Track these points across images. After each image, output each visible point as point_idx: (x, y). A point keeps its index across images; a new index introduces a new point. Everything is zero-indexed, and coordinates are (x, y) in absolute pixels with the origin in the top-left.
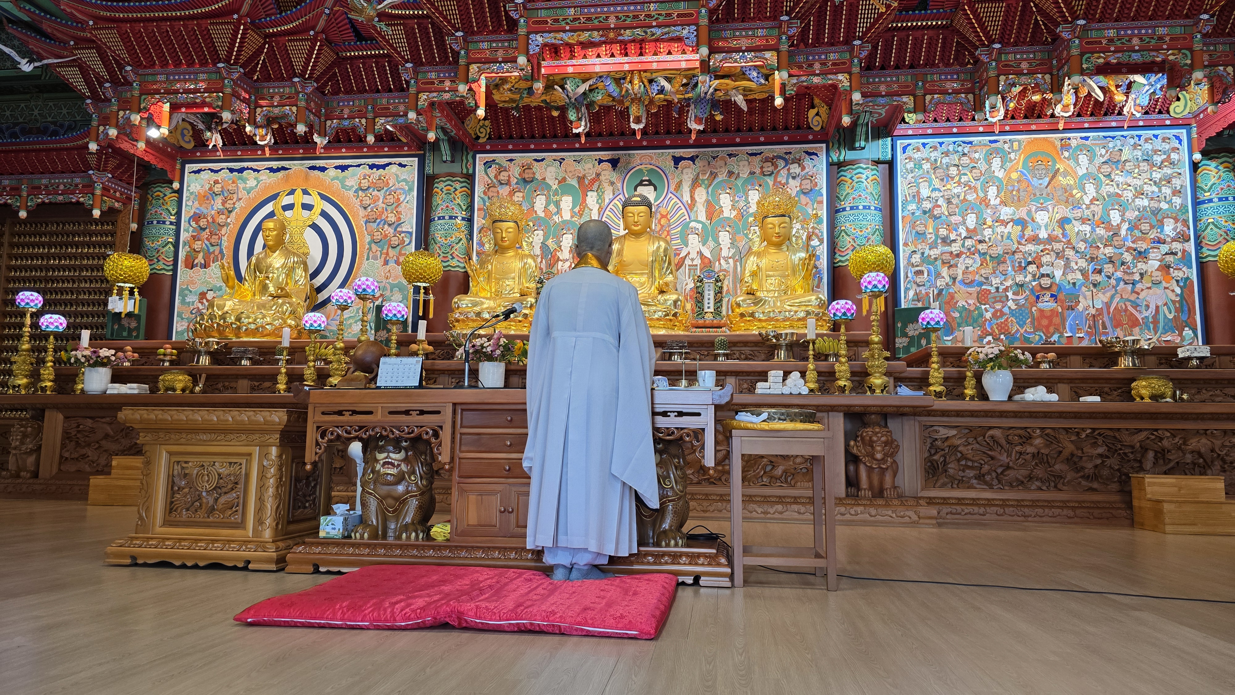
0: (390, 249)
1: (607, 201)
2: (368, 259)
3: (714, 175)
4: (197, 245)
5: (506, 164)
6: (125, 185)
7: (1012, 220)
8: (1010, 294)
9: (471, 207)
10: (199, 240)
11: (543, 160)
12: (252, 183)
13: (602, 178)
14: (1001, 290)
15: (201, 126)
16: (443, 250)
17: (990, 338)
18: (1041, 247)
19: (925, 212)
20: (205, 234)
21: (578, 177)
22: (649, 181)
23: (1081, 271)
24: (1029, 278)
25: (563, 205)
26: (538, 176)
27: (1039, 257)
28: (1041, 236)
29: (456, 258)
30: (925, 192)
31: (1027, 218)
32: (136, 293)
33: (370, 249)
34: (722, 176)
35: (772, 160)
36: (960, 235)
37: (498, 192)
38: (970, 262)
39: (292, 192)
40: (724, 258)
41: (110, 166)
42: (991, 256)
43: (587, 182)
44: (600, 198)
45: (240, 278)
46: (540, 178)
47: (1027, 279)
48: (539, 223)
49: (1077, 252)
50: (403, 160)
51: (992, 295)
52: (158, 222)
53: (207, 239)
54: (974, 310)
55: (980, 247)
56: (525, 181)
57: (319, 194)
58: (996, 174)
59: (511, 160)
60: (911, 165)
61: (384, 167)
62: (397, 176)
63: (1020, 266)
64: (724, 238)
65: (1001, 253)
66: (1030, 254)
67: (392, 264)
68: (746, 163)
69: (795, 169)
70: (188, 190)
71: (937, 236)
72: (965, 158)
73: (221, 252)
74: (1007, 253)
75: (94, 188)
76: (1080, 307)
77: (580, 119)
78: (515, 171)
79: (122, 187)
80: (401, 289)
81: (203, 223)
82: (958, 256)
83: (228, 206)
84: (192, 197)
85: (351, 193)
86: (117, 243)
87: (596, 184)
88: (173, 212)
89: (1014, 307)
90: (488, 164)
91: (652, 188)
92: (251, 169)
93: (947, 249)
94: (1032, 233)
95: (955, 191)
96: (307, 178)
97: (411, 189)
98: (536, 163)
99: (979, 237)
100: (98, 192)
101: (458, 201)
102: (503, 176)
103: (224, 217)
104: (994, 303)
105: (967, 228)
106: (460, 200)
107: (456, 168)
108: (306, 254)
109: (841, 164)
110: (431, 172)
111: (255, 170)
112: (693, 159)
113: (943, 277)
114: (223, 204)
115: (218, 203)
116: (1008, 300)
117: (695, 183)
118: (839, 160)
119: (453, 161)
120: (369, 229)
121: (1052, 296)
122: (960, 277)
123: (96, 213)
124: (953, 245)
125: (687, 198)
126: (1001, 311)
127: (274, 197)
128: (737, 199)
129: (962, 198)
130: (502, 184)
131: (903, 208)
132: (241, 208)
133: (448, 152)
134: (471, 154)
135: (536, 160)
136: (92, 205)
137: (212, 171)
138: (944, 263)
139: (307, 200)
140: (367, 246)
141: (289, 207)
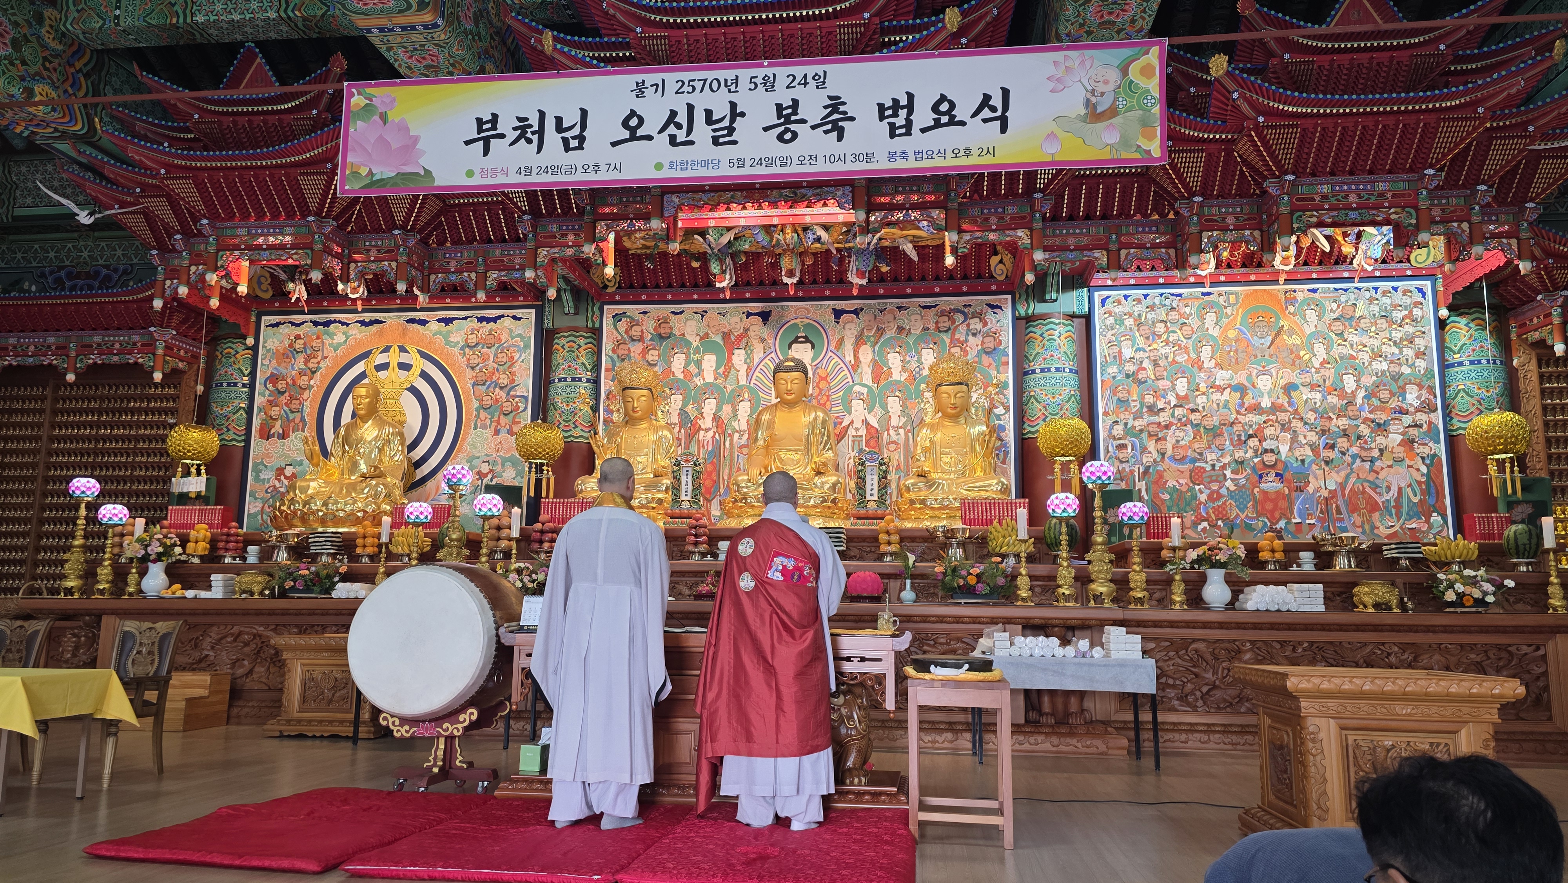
0: (502, 417)
1: (756, 360)
2: (475, 428)
3: (881, 331)
4: (275, 412)
5: (638, 317)
6: (191, 342)
7: (1230, 386)
8: (1228, 473)
9: (597, 367)
10: (276, 406)
11: (681, 313)
12: (339, 338)
13: (751, 333)
14: (1217, 468)
15: (283, 276)
16: (564, 417)
17: (1205, 524)
18: (1264, 418)
19: (1128, 376)
20: (284, 399)
21: (723, 333)
22: (805, 337)
23: (1311, 446)
24: (1250, 453)
25: (705, 365)
26: (676, 332)
27: (1261, 429)
28: (1263, 405)
29: (580, 427)
30: (1127, 353)
31: (1247, 384)
32: (203, 471)
33: (478, 416)
34: (890, 334)
35: (949, 314)
36: (1169, 403)
37: (629, 350)
38: (1182, 434)
39: (387, 350)
40: (893, 427)
41: (175, 322)
42: (1205, 428)
43: (733, 338)
44: (749, 356)
45: (325, 453)
46: (678, 333)
47: (1248, 455)
48: (675, 386)
49: (1306, 423)
50: (518, 312)
51: (1207, 474)
52: (229, 385)
53: (287, 404)
54: (1187, 492)
55: (1193, 417)
56: (661, 337)
57: (419, 351)
58: (1210, 332)
59: (645, 313)
60: (1110, 321)
61: (495, 320)
62: (511, 331)
63: (1239, 439)
64: (894, 404)
65: (1217, 424)
66: (1251, 426)
67: (504, 434)
68: (919, 317)
69: (976, 324)
70: (264, 346)
71: (1142, 404)
72: (1173, 313)
73: (303, 419)
74: (1224, 425)
75: (155, 348)
76: (1310, 489)
77: (724, 272)
78: (649, 326)
79: (187, 344)
80: (514, 464)
81: (281, 385)
82: (1167, 427)
83: (311, 365)
84: (269, 355)
85: (456, 350)
86: (180, 410)
87: (744, 341)
88: (246, 373)
89: (1232, 488)
90: (617, 318)
91: (809, 345)
92: (339, 322)
93: (1155, 419)
94: (1253, 401)
95: (1163, 351)
96: (404, 332)
97: (527, 346)
98: (673, 317)
99: (1191, 406)
100: (160, 352)
101: (583, 360)
102: (635, 332)
103: (306, 378)
104: (1209, 483)
105: (1177, 395)
106: (584, 358)
107: (580, 321)
108: (402, 423)
109: (1029, 319)
110: (551, 325)
111: (343, 324)
112: (856, 312)
113: (1150, 453)
114: (306, 362)
115: (299, 363)
116: (1226, 480)
117: (859, 341)
118: (1027, 314)
119: (576, 314)
120: (477, 394)
121: (1277, 475)
122: (1169, 453)
123: (158, 376)
124: (1161, 414)
125: (849, 357)
126: (1218, 492)
127: (366, 355)
128: (908, 359)
129: (1170, 359)
130: (633, 340)
131: (1102, 370)
132: (327, 368)
133: (571, 304)
134: (597, 305)
135: (673, 313)
136: (153, 367)
137: (293, 324)
138: (1150, 435)
139: (404, 358)
140: (475, 413)
141: (384, 367)
